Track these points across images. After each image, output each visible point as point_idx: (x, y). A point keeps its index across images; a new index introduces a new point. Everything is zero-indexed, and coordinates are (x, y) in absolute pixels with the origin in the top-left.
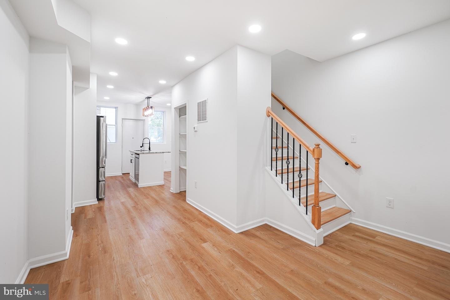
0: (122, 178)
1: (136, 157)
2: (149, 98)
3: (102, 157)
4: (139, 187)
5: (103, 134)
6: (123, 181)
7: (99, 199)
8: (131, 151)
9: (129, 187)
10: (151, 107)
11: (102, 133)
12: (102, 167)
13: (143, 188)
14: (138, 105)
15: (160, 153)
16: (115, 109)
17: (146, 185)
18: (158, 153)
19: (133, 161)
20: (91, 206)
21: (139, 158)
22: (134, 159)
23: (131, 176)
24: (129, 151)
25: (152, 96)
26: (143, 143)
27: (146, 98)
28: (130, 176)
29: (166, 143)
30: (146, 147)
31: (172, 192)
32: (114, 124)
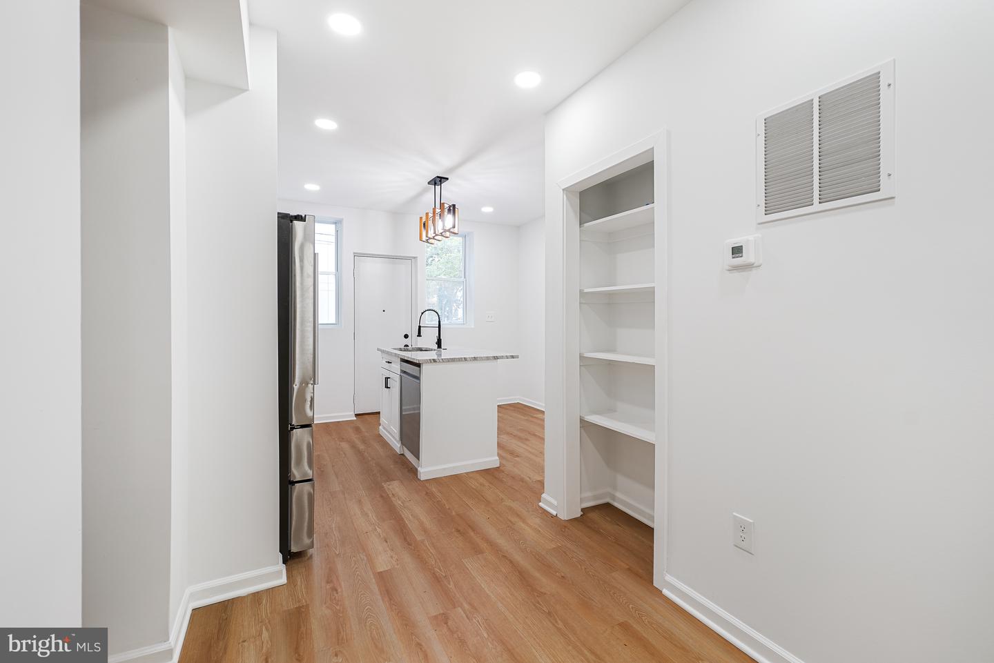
0: (357, 430)
1: (405, 372)
2: (438, 181)
3: (301, 384)
4: (423, 477)
5: (302, 289)
6: (362, 447)
7: (290, 556)
8: (383, 352)
9: (390, 479)
10: (452, 209)
11: (302, 284)
12: (303, 426)
13: (436, 481)
14: (397, 214)
15: (488, 358)
16: (334, 226)
17: (444, 469)
18: (482, 359)
19: (395, 384)
20: (256, 597)
21: (418, 378)
22: (397, 378)
23: (384, 428)
24: (378, 350)
25: (452, 170)
26: (420, 327)
27: (429, 183)
28: (381, 427)
29: (473, 327)
30: (429, 339)
31: (554, 513)
32: (333, 269)
